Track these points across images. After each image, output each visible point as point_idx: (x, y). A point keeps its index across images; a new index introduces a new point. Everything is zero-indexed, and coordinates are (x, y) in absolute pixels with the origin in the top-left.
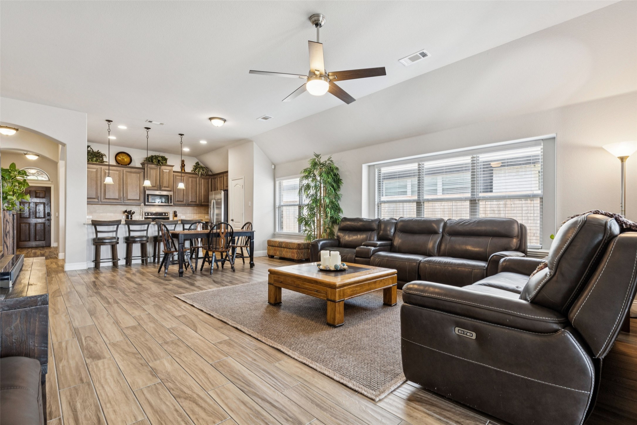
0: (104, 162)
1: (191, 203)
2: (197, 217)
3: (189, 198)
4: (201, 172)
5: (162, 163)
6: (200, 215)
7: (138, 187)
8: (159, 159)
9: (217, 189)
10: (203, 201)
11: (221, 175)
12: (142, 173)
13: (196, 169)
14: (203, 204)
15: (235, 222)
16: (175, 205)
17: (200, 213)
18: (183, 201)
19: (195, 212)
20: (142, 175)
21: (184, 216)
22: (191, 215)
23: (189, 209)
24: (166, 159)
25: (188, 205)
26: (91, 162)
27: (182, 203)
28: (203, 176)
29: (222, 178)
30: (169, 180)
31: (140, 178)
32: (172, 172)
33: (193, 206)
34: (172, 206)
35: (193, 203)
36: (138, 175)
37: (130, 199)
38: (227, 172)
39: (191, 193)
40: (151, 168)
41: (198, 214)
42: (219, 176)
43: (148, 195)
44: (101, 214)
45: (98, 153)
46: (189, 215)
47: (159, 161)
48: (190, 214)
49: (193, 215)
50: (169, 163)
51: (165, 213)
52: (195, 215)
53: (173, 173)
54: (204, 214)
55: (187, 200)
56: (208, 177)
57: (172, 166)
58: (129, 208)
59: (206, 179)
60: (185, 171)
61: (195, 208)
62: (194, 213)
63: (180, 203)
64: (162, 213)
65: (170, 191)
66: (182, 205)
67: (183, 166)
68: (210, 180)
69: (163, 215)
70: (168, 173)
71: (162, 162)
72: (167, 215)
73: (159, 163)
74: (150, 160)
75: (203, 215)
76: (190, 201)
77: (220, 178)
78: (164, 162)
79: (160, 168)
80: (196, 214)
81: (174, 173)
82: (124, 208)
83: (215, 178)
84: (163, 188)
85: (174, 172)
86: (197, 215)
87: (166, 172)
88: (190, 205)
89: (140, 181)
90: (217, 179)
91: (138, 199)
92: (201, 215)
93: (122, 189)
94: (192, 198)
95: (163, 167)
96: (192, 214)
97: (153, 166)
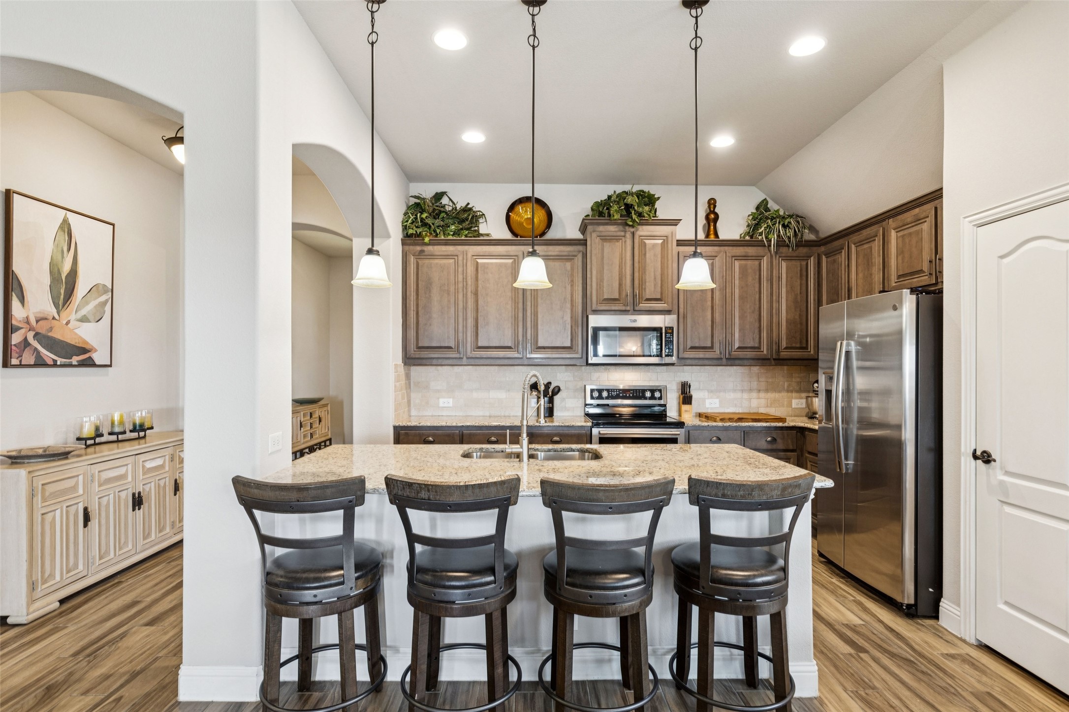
0: (480, 235)
1: (741, 354)
2: (763, 402)
3: (733, 335)
4: (779, 236)
5: (640, 215)
6: (772, 395)
7: (569, 305)
8: (630, 200)
9: (844, 292)
10: (784, 344)
11: (866, 233)
12: (580, 256)
13: (757, 226)
14: (784, 354)
15: (1007, 473)
16: (683, 361)
17: (771, 388)
18: (712, 347)
19: (755, 384)
20: (580, 264)
21: (717, 401)
22: (739, 395)
23: (733, 376)
24: (650, 200)
25: (731, 360)
26: (443, 237)
27: (709, 355)
28: (784, 250)
29: (877, 245)
30: (662, 274)
31: (572, 275)
32: (675, 243)
33: (746, 362)
34: (673, 364)
35: (750, 354)
36: (568, 265)
37: (544, 348)
38: (937, 195)
39: (742, 317)
40: (605, 239)
41: (767, 391)
42: (855, 238)
43: (596, 330)
44: (475, 395)
45: (467, 209)
46: (731, 395)
47: (628, 207)
48: (734, 391)
49: (745, 395)
50: (663, 211)
51: (653, 391)
52: (754, 395)
53: (676, 249)
54: (788, 391)
55: (728, 343)
56: (803, 251)
57: (675, 222)
58: (543, 377)
59: (799, 258)
60: (716, 235)
61: (755, 369)
62: (751, 390)
63: (701, 354)
64: (644, 391)
65: (668, 312)
66: (706, 362)
67: (712, 218)
68: (812, 262)
69: (646, 398)
70: (659, 249)
71: (640, 210)
72: (660, 398)
73: (629, 214)
74: (601, 211)
75: (784, 394)
76: (737, 345)
77: (859, 244)
78: (647, 208)
79: (633, 234)
80: (759, 391)
81: (682, 249)
82: (530, 374)
83: (839, 250)
84: (644, 306)
85: (680, 243)
86: (762, 395)
87: (654, 245)
88: (737, 362)
89: (572, 286)
90: (844, 253)
91: (568, 344)
92: (776, 395)
93: (521, 315)
94: (742, 337)
95: (644, 231)
96: (742, 391)
97: (612, 229)
